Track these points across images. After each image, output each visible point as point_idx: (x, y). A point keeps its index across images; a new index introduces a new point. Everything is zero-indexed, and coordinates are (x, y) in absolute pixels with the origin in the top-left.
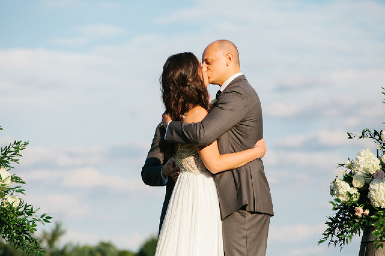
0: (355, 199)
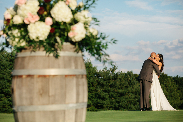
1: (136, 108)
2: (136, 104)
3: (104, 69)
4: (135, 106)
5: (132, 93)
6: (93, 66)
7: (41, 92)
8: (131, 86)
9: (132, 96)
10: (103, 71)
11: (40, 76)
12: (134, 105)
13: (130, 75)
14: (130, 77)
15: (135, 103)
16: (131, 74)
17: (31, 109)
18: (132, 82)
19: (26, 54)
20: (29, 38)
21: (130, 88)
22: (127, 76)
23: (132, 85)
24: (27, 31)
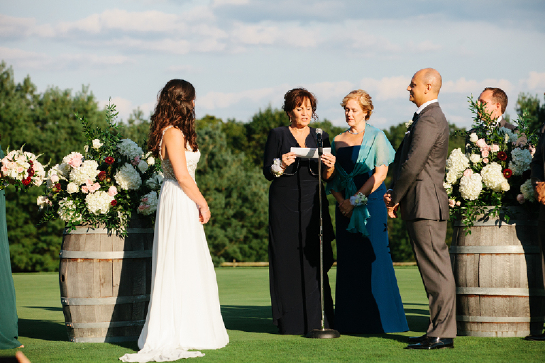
0: (449, 193)
1: (228, 238)
2: (230, 225)
3: (134, 118)
4: (226, 231)
5: (217, 193)
6: (101, 107)
7: (103, 281)
8: (215, 169)
9: (218, 201)
10: (131, 122)
11: (100, 260)
12: (223, 227)
13: (211, 137)
14: (212, 144)
15: (227, 221)
16: (215, 134)
17: (88, 302)
18: (218, 157)
19: (79, 230)
20: (87, 211)
21: (210, 178)
22: (204, 139)
23: (218, 166)
24: (83, 202)
